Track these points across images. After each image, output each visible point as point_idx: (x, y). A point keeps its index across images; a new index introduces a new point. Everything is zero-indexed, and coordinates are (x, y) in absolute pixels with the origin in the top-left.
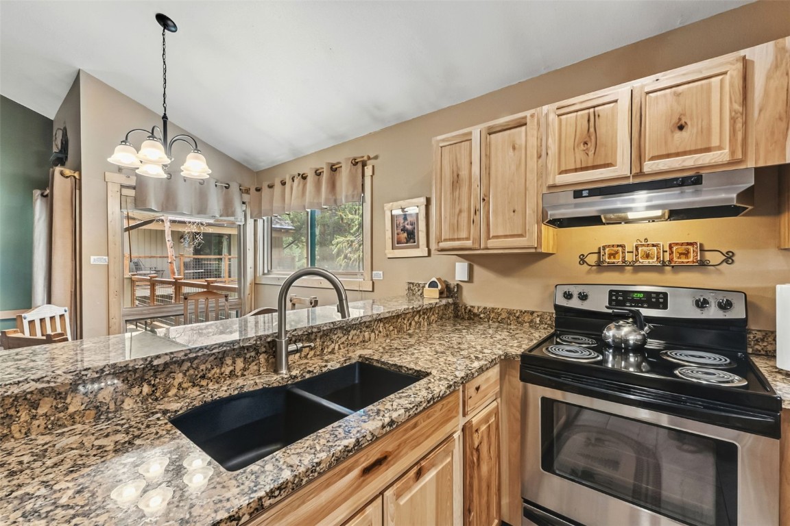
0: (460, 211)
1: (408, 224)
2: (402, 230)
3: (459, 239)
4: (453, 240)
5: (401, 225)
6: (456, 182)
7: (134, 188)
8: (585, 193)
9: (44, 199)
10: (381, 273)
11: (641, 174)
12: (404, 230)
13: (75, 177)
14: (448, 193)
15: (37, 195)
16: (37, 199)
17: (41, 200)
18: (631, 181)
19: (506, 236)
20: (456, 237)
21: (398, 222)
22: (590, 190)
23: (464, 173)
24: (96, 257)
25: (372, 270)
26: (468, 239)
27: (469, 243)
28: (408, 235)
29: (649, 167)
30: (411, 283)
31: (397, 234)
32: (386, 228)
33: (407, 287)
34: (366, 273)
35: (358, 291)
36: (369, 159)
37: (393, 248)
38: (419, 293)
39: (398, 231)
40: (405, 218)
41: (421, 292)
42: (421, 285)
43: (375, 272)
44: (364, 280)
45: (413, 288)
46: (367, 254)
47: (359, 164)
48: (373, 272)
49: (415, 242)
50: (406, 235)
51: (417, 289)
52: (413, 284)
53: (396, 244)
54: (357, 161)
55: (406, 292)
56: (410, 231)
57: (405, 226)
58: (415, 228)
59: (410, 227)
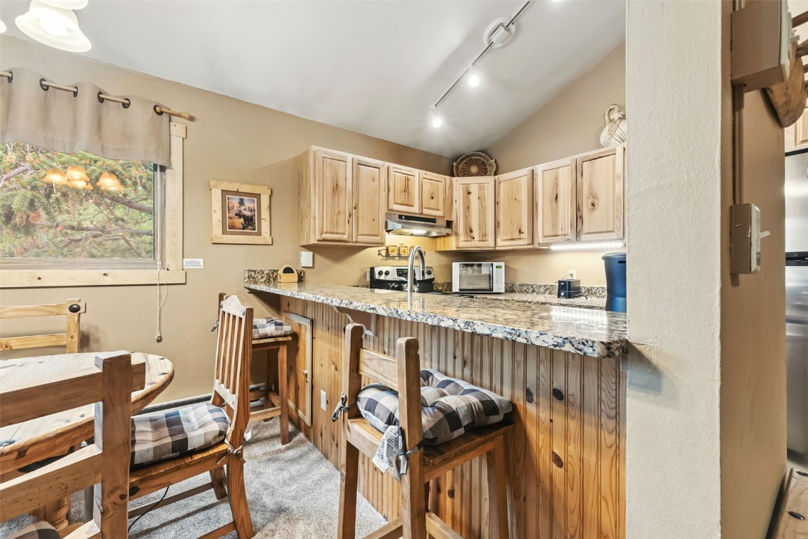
0: (339, 213)
1: (245, 210)
2: (236, 215)
3: (337, 233)
4: (333, 233)
5: (235, 208)
6: (336, 188)
8: (403, 217)
10: (201, 260)
11: (422, 214)
12: (239, 215)
14: (330, 195)
18: (418, 216)
19: (369, 235)
20: (335, 231)
21: (231, 205)
22: (406, 216)
23: (341, 183)
26: (344, 234)
27: (345, 237)
28: (245, 222)
29: (426, 211)
30: (252, 271)
31: (230, 218)
32: (214, 208)
33: (246, 276)
34: (173, 261)
35: (156, 285)
36: (179, 116)
37: (224, 232)
38: (263, 280)
39: (231, 215)
40: (241, 203)
41: (265, 279)
42: (265, 272)
43: (188, 260)
44: (168, 270)
45: (256, 276)
46: (174, 236)
47: (164, 115)
48: (185, 260)
49: (254, 229)
50: (242, 220)
51: (260, 276)
52: (255, 272)
53: (228, 228)
54: (163, 110)
55: (246, 281)
56: (248, 217)
57: (241, 211)
58: (254, 215)
59: (247, 213)
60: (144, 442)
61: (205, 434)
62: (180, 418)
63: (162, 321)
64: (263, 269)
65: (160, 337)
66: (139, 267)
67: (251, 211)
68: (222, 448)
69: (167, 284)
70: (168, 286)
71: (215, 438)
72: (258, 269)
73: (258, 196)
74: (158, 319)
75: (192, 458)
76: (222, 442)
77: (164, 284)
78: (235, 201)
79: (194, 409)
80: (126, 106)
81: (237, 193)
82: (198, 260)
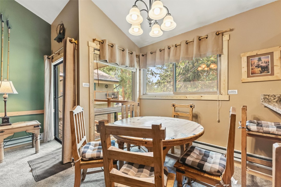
1: (262, 63)
5: (255, 64)
7: (99, 50)
9: (49, 59)
10: (236, 91)
12: (258, 66)
13: (75, 43)
15: (46, 57)
16: (46, 60)
17: (47, 60)
21: (253, 63)
24: (85, 83)
25: (228, 90)
30: (266, 95)
31: (252, 69)
32: (243, 66)
33: (263, 98)
34: (224, 91)
35: (217, 100)
36: (226, 32)
37: (248, 76)
38: (275, 101)
39: (253, 67)
40: (260, 60)
41: (277, 99)
42: (277, 96)
43: (230, 91)
44: (222, 95)
45: (269, 98)
46: (224, 81)
47: (220, 34)
48: (229, 91)
49: (269, 72)
50: (260, 69)
51: (272, 98)
52: (269, 96)
53: (251, 74)
54: (219, 33)
55: (262, 100)
56: (264, 66)
57: (259, 64)
58: (269, 65)
59: (264, 65)
60: (192, 157)
61: (211, 167)
62: (209, 155)
63: (220, 114)
64: (275, 94)
65: (219, 120)
66: (212, 94)
67: (266, 63)
68: (218, 179)
69: (221, 100)
70: (222, 101)
71: (215, 172)
72: (271, 94)
73: (272, 54)
74: (218, 114)
75: (204, 174)
76: (219, 176)
77: (220, 100)
78: (255, 60)
79: (216, 154)
80: (207, 38)
81: (257, 55)
82: (235, 90)
